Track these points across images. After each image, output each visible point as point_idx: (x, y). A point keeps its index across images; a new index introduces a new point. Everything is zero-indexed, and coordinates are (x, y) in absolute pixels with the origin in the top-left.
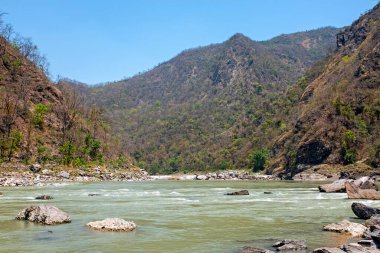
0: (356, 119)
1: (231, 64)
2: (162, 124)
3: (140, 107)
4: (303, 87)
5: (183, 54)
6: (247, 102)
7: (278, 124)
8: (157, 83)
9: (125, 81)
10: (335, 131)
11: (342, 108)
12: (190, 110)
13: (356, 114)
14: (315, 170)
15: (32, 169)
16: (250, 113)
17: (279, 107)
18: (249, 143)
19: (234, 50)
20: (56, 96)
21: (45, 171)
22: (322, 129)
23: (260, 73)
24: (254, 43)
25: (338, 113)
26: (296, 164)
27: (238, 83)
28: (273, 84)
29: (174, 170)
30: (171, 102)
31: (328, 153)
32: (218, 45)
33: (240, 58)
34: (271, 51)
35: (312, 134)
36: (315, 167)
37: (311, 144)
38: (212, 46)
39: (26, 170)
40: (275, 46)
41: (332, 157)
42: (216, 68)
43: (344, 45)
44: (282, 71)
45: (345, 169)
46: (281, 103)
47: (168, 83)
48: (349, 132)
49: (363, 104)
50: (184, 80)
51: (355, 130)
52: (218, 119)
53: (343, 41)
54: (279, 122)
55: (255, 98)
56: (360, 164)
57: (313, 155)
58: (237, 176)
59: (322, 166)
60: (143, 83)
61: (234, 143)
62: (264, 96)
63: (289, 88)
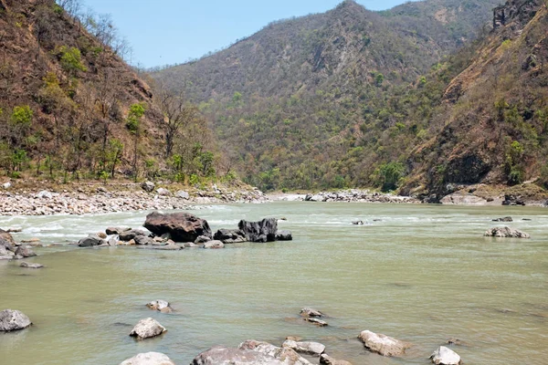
0: (525, 127)
1: (340, 43)
2: (247, 124)
3: (212, 100)
4: (446, 81)
5: (270, 27)
6: (363, 98)
7: (414, 129)
8: (235, 67)
9: (191, 63)
10: (497, 141)
11: (506, 112)
12: (284, 106)
13: (524, 120)
14: (471, 191)
15: (144, 187)
16: (367, 111)
17: (412, 106)
18: (373, 154)
19: (343, 24)
20: (145, 91)
21: (160, 190)
22: (480, 140)
23: (380, 57)
24: (369, 14)
25: (501, 119)
26: (445, 182)
27: (350, 70)
28: (397, 72)
29: (269, 188)
30: (256, 95)
31: (486, 169)
32: (319, 15)
33: (352, 34)
34: (394, 25)
35: (466, 145)
36: (470, 187)
37: (466, 158)
38: (311, 17)
39: (137, 189)
40: (398, 18)
41: (492, 175)
42: (318, 49)
43: (503, 24)
44: (410, 54)
45: (511, 190)
46: (415, 100)
47: (250, 68)
48: (516, 143)
49: (534, 107)
50: (273, 64)
51: (523, 141)
52: (323, 120)
53: (502, 19)
54: (415, 127)
55: (374, 92)
56: (529, 184)
57: (468, 172)
58: (363, 197)
59: (479, 186)
60: (216, 68)
61: (351, 152)
62: (385, 89)
63: (420, 78)
